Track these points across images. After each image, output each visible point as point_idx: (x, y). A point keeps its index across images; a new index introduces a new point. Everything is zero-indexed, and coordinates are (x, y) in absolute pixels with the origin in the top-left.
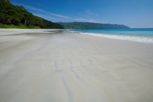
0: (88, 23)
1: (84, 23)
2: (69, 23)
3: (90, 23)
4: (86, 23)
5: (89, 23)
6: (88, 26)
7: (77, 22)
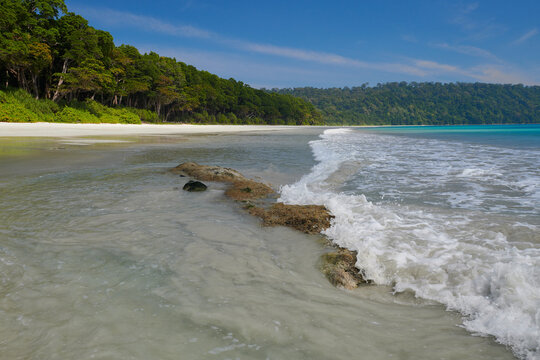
0: (476, 86)
1: (450, 87)
2: (355, 89)
3: (491, 86)
4: (463, 87)
5: (484, 86)
6: (479, 106)
7: (403, 84)
